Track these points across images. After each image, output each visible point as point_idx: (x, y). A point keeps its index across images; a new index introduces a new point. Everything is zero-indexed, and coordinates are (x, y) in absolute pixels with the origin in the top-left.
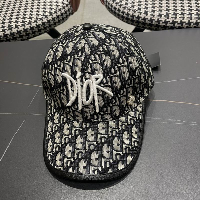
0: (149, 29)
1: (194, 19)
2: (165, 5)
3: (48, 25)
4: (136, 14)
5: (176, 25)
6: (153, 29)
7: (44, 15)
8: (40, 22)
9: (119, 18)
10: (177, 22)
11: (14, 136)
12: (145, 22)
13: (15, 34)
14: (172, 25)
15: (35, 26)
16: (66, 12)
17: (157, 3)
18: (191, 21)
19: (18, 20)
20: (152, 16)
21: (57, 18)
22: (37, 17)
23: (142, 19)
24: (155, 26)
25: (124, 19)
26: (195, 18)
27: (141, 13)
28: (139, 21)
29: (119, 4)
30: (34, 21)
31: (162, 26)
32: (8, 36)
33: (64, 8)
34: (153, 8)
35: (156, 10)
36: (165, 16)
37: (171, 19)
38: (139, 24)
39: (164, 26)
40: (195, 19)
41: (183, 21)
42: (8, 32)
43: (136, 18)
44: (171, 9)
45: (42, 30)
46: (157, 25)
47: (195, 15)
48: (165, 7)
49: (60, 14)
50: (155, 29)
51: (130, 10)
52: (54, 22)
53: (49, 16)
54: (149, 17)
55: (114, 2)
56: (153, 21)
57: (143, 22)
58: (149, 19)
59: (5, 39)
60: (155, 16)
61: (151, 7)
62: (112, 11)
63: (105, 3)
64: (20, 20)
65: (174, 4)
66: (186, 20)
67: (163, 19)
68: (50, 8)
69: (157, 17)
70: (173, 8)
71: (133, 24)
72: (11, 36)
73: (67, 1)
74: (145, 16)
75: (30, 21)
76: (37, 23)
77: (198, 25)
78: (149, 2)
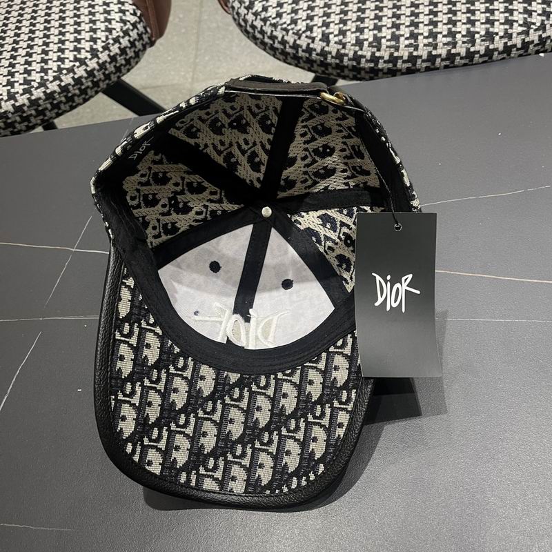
1: (442, 48)
2: (372, 15)
3: (90, 84)
4: (303, 42)
5: (400, 62)
6: (348, 76)
7: (76, 59)
8: (67, 79)
9: (265, 50)
10: (401, 57)
11: (18, 372)
12: (325, 62)
13: (10, 115)
14: (390, 65)
15: (57, 89)
16: (132, 44)
17: (351, 10)
18: (434, 53)
19: (12, 80)
20: (341, 47)
21: (110, 63)
22: (59, 66)
23: (317, 54)
24: (350, 70)
25: (277, 54)
26: (444, 44)
27: (313, 39)
28: (311, 59)
29: (260, 15)
30: (54, 77)
31: (368, 70)
33: (126, 33)
34: (341, 25)
35: (349, 30)
36: (370, 45)
37: (385, 51)
39: (371, 69)
41: (415, 54)
43: (303, 51)
44: (386, 26)
45: (76, 98)
46: (354, 66)
48: (371, 20)
49: (118, 51)
50: (351, 76)
52: (104, 74)
53: (91, 59)
54: (333, 48)
55: (250, 11)
56: (343, 59)
57: (321, 61)
58: (334, 54)
60: (348, 46)
61: (337, 22)
62: (247, 32)
63: (231, 10)
64: (19, 78)
65: (395, 10)
66: (423, 52)
67: (367, 52)
68: (91, 36)
69: (353, 47)
70: (390, 20)
71: (299, 65)
73: (134, 14)
74: (324, 47)
75: (42, 77)
76: (61, 81)
77: (453, 62)
78: (334, 8)
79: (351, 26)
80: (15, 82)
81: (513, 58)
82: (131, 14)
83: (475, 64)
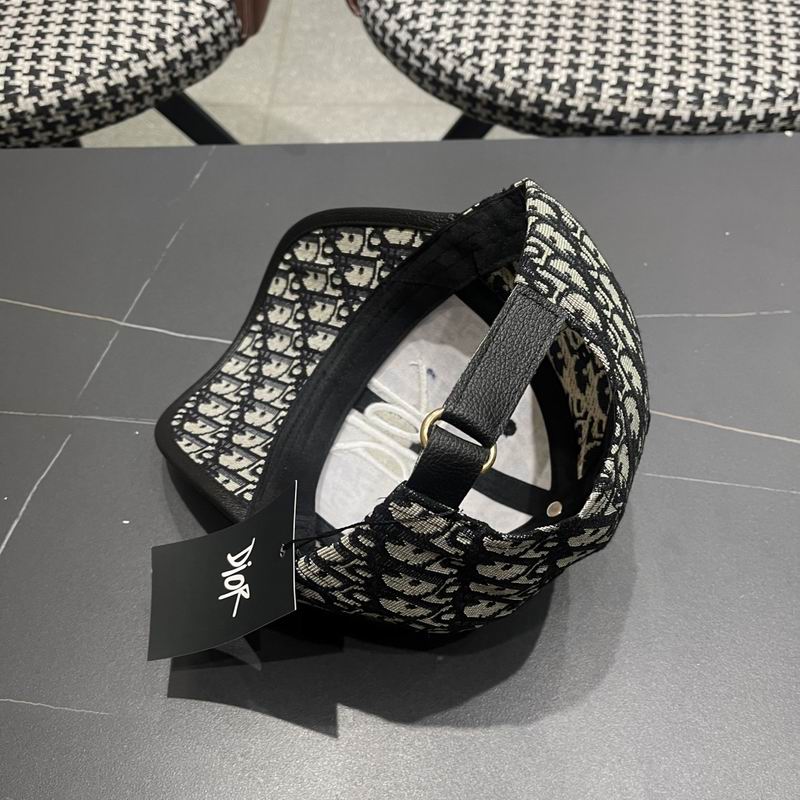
0: (510, 125)
1: (658, 106)
2: (567, 47)
3: (149, 88)
4: (467, 71)
5: (598, 120)
6: (523, 127)
7: (134, 50)
8: (118, 77)
9: (407, 74)
10: (602, 112)
11: (35, 488)
12: (494, 103)
13: (29, 118)
14: (585, 120)
15: (102, 89)
16: (216, 39)
17: (538, 37)
18: (647, 111)
19: (38, 67)
20: (519, 85)
21: (182, 62)
22: (108, 57)
23: (485, 91)
24: (528, 120)
25: (426, 82)
26: (663, 102)
27: (481, 69)
28: (474, 96)
29: (407, 25)
30: (100, 71)
31: (553, 123)
32: (3, 123)
33: (209, 22)
34: (523, 56)
35: (534, 63)
36: (561, 88)
37: (581, 99)
38: (474, 106)
39: (558, 121)
40: (664, 105)
41: (621, 109)
43: (465, 83)
44: (584, 64)
45: (127, 107)
46: (534, 115)
47: (663, 90)
48: (565, 53)
49: (194, 46)
50: (527, 127)
51: (444, 52)
52: (171, 76)
53: (155, 53)
54: (508, 86)
55: (394, 17)
56: (520, 102)
57: (489, 102)
58: (509, 92)
60: (530, 85)
61: (518, 49)
62: (384, 45)
63: (363, 11)
64: (48, 66)
65: (599, 45)
67: (555, 97)
68: (158, 21)
69: (536, 89)
70: (591, 58)
72: (15, 124)
74: (495, 82)
75: (82, 70)
76: (109, 78)
77: (670, 127)
78: (514, 29)
79: (537, 58)
80: (42, 70)
81: (751, 133)
83: (700, 134)
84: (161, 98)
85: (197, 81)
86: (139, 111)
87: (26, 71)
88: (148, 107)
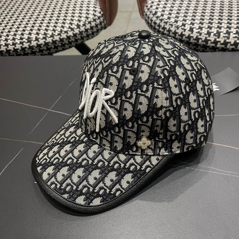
2: (217, 22)
3: (74, 40)
4: (179, 31)
5: (229, 46)
7: (70, 28)
8: (64, 36)
10: (230, 43)
11: (6, 167)
12: (189, 42)
13: (34, 48)
14: (223, 46)
15: (58, 39)
16: (97, 26)
17: (206, 19)
19: (39, 32)
20: (198, 34)
21: (85, 32)
22: (61, 30)
23: (186, 37)
24: (201, 47)
27: (185, 30)
28: (182, 39)
29: (159, 18)
30: (58, 34)
31: (211, 47)
32: (26, 49)
33: (95, 20)
34: (200, 25)
35: (204, 27)
36: (215, 35)
37: (222, 38)
39: (213, 47)
41: (238, 41)
42: (26, 45)
43: (179, 35)
44: (223, 27)
45: (66, 45)
46: (204, 45)
48: (216, 24)
49: (89, 27)
50: (201, 50)
51: (172, 25)
52: (81, 36)
53: (76, 29)
54: (195, 35)
55: (155, 16)
56: (199, 40)
57: (187, 41)
58: (195, 37)
59: (22, 53)
60: (203, 34)
61: (198, 23)
62: (151, 26)
63: (145, 16)
64: (42, 32)
65: (229, 21)
68: (79, 19)
69: (205, 35)
70: (226, 25)
72: (30, 50)
73: (100, 13)
74: (190, 34)
75: (52, 33)
76: (61, 36)
78: (197, 17)
80: (40, 33)
82: (99, 13)
84: (77, 43)
85: (90, 39)
86: (70, 47)
87: (35, 33)
88: (73, 46)
